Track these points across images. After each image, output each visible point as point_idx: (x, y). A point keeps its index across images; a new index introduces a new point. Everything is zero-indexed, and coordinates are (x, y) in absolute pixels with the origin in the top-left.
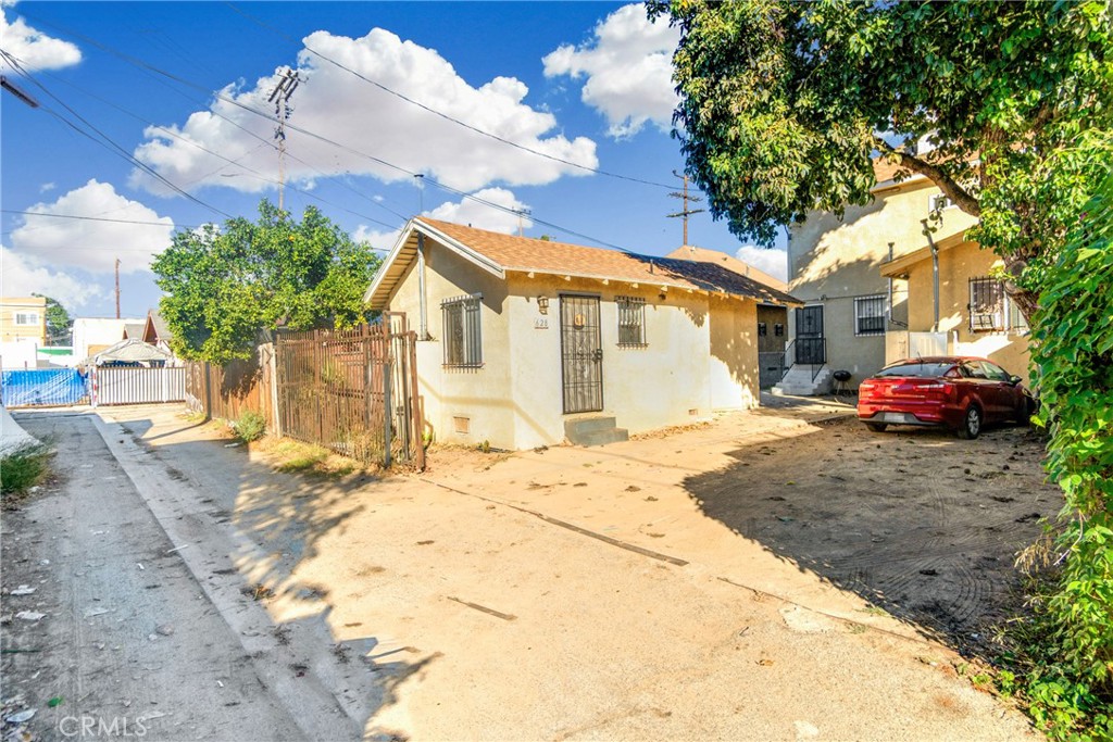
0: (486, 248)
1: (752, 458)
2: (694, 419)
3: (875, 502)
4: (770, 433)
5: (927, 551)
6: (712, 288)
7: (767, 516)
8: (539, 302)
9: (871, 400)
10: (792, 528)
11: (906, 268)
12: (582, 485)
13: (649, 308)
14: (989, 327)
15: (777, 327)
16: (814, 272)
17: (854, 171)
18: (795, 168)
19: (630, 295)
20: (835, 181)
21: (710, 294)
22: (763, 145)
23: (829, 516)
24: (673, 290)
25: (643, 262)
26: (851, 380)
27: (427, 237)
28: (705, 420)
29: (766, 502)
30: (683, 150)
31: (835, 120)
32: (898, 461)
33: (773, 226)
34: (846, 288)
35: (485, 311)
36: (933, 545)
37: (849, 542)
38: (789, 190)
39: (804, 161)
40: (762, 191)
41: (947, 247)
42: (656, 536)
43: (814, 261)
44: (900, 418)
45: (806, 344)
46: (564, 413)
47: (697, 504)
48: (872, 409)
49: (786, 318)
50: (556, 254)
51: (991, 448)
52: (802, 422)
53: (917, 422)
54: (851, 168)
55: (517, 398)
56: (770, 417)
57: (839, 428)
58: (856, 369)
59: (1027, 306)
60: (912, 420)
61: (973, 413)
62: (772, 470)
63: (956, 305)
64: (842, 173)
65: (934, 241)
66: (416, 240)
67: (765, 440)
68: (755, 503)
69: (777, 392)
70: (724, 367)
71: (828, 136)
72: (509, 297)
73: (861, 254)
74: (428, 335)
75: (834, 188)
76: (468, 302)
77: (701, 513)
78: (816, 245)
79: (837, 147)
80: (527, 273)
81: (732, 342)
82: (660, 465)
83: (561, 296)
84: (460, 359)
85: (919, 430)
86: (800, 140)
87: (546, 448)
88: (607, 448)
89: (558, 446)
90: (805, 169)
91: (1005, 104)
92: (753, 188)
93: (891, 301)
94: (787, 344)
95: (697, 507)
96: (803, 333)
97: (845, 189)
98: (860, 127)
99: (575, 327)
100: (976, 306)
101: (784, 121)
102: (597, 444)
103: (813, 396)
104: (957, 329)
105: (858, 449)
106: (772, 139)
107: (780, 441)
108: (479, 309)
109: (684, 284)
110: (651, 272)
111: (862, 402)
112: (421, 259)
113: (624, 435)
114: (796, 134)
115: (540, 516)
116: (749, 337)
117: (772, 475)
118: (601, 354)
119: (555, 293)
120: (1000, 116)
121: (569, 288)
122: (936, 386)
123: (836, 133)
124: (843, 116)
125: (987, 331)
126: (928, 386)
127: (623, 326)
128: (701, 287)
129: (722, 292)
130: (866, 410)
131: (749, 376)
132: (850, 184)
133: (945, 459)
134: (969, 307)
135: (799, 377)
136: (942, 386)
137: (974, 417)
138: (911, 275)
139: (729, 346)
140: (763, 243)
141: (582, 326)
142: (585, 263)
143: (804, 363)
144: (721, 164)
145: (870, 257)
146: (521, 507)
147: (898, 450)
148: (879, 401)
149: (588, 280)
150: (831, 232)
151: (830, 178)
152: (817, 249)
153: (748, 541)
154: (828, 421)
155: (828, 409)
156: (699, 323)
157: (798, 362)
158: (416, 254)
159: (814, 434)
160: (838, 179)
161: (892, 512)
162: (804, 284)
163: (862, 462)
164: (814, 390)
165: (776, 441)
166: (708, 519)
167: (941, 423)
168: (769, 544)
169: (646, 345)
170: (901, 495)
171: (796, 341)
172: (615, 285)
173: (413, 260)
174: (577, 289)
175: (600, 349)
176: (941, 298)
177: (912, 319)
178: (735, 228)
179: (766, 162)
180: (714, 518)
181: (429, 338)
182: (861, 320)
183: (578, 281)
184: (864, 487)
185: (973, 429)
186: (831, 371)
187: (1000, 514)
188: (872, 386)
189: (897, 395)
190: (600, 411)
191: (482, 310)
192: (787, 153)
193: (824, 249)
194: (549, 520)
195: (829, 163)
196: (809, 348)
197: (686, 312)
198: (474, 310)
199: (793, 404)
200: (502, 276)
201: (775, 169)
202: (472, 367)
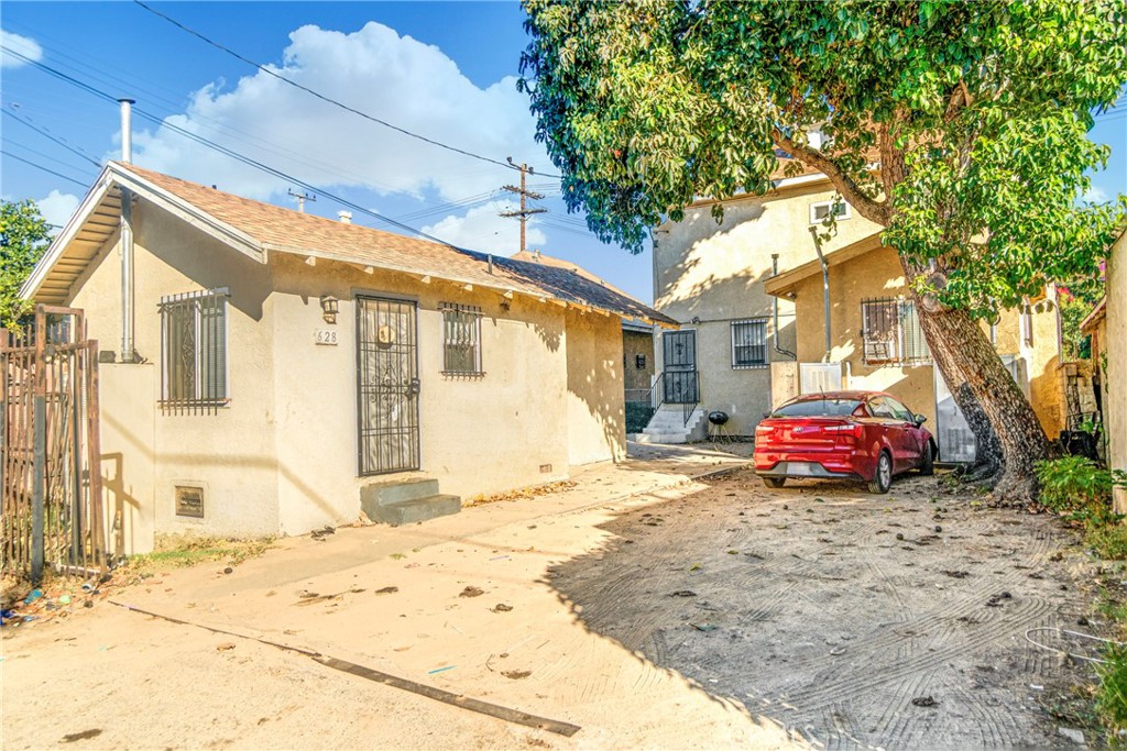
0: (238, 216)
1: (635, 532)
2: (547, 478)
3: (813, 590)
4: (648, 494)
5: (906, 664)
6: (570, 298)
7: (678, 623)
8: (323, 304)
9: (770, 447)
10: (717, 642)
11: (792, 285)
12: (390, 590)
13: (486, 322)
14: (885, 358)
15: (638, 358)
16: (684, 289)
17: (752, 150)
18: (682, 139)
19: (460, 302)
20: (729, 160)
21: (568, 305)
22: (643, 104)
23: (762, 617)
24: (520, 297)
25: (476, 259)
26: (729, 423)
27: (137, 198)
28: (562, 479)
29: (670, 600)
30: (533, 108)
31: (731, 80)
32: (816, 528)
33: (640, 226)
34: (721, 310)
35: (233, 316)
36: (909, 653)
37: (802, 659)
38: (675, 166)
39: (693, 129)
40: (641, 166)
41: (838, 262)
42: (516, 675)
43: (685, 275)
44: (802, 469)
45: (676, 379)
46: (361, 474)
47: (573, 611)
48: (770, 458)
49: (652, 345)
50: (352, 237)
51: (908, 504)
52: (684, 478)
53: (826, 473)
54: (747, 146)
55: (283, 455)
56: (642, 473)
57: (730, 484)
58: (734, 410)
59: (945, 328)
60: (820, 471)
61: (884, 461)
62: (665, 549)
63: (848, 331)
64: (738, 150)
65: (824, 254)
66: (118, 202)
67: (644, 504)
68: (655, 603)
69: (643, 439)
70: (583, 406)
71: (723, 100)
72: (274, 293)
73: (739, 269)
74: (135, 353)
75: (728, 170)
76: (205, 301)
77: (580, 626)
78: (687, 255)
79: (733, 115)
80: (305, 258)
81: (593, 372)
82: (507, 548)
83: (358, 297)
84: (190, 392)
85: (821, 483)
86: (688, 101)
87: (330, 531)
88: (427, 525)
89: (350, 525)
90: (695, 142)
91: (925, 78)
92: (629, 161)
93: (776, 325)
94: (654, 379)
95: (574, 616)
96: (673, 365)
97: (742, 173)
98: (760, 92)
99: (379, 344)
100: (869, 333)
101: (670, 75)
102: (410, 521)
103: (685, 443)
104: (850, 359)
105: (762, 512)
106: (653, 97)
107: (664, 505)
108: (223, 315)
109: (532, 290)
110: (490, 272)
111: (758, 450)
112: (126, 232)
113: (454, 505)
114: (685, 94)
115: (316, 656)
116: (614, 367)
117: (666, 556)
118: (418, 386)
119: (348, 293)
120: (921, 93)
121: (370, 286)
122: (845, 427)
123: (732, 98)
124: (740, 77)
125: (881, 362)
126: (836, 428)
127: (450, 346)
128: (557, 295)
129: (583, 305)
130: (763, 459)
131: (614, 418)
132: (749, 167)
133: (865, 521)
134: (862, 334)
135: (669, 422)
136: (851, 427)
137: (885, 466)
138: (799, 293)
139: (589, 379)
140: (629, 247)
141: (390, 344)
142: (394, 253)
143: (673, 402)
144: (586, 128)
145: (747, 272)
146: (282, 640)
147: (810, 511)
148: (776, 447)
149: (400, 274)
150: (704, 241)
151: (723, 155)
152: (687, 261)
153: (661, 673)
154: (714, 475)
155: (709, 460)
156: (553, 346)
157: (666, 401)
158: (118, 225)
159: (702, 493)
160: (733, 158)
161: (839, 603)
162: (672, 303)
163: (775, 530)
164: (687, 436)
165: (659, 505)
166: (594, 636)
167: (853, 474)
168: (694, 674)
169: (482, 374)
170: (836, 575)
171: (664, 374)
172: (439, 285)
173: (113, 235)
174: (383, 288)
175: (417, 379)
176: (833, 322)
177: (801, 348)
178: (595, 224)
179: (647, 127)
180: (601, 635)
181: (136, 359)
182: (738, 350)
183: (384, 275)
184: (789, 568)
185: (885, 481)
186: (706, 412)
187: (964, 596)
188: (771, 429)
189: (797, 440)
190: (418, 469)
191: (228, 316)
192: (672, 116)
193: (696, 261)
194: (333, 664)
195: (723, 136)
196: (679, 383)
197: (536, 330)
198: (216, 315)
199: (666, 454)
200: (263, 259)
201: (658, 137)
202: (209, 405)
